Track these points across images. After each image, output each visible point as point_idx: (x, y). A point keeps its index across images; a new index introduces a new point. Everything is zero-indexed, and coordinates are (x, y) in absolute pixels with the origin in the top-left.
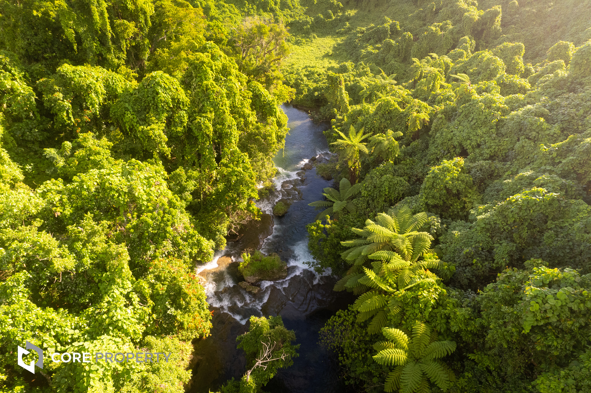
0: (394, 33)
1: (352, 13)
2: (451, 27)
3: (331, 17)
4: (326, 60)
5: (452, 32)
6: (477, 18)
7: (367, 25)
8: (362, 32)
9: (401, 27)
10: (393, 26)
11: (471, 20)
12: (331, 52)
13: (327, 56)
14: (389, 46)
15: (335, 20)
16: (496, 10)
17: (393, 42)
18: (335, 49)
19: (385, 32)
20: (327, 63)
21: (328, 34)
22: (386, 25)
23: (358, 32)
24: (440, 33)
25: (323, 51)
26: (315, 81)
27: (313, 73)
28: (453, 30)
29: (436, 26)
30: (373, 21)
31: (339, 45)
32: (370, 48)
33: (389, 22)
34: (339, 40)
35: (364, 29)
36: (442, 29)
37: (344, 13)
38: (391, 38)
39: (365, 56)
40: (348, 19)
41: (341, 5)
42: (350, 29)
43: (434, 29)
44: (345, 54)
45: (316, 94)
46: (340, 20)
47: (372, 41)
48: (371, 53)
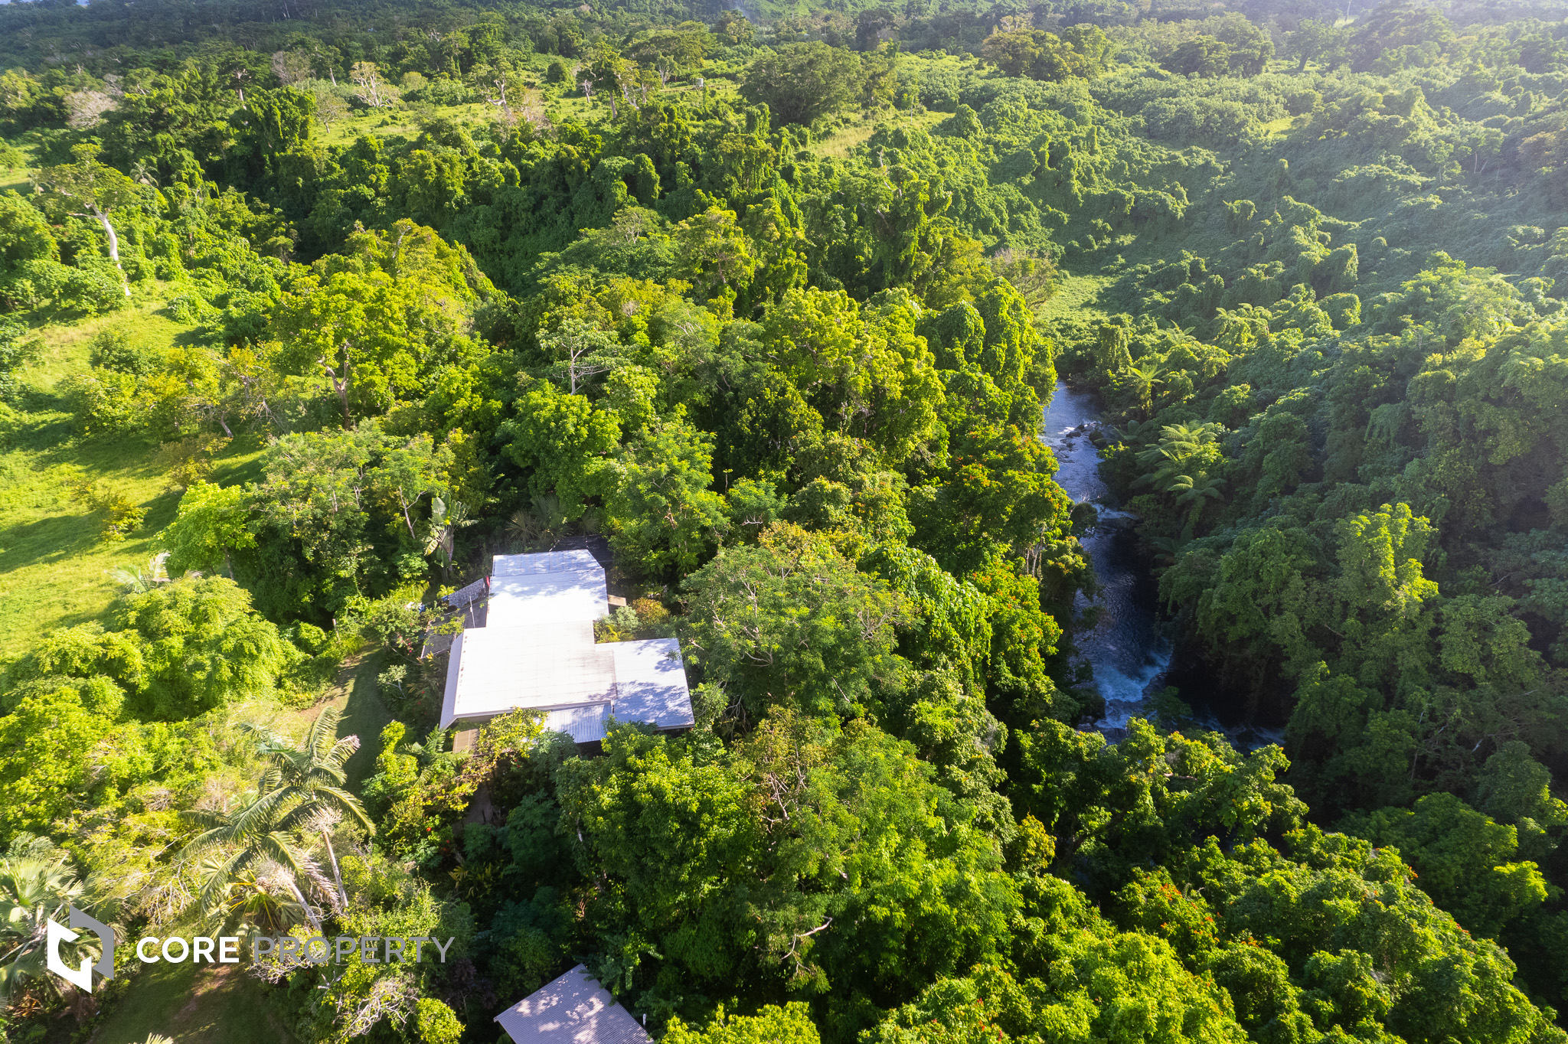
0: (1196, 274)
1: (1127, 240)
2: (1281, 270)
3: (1091, 247)
4: (1087, 311)
5: (1281, 277)
6: (1318, 259)
7: (1153, 261)
8: (1145, 272)
9: (1207, 266)
10: (1194, 265)
11: (1309, 262)
12: (1095, 300)
13: (1087, 304)
14: (1187, 293)
15: (1099, 250)
16: (1347, 251)
17: (1194, 288)
18: (1100, 296)
19: (1181, 273)
20: (1088, 315)
21: (1088, 273)
22: (1183, 263)
23: (1138, 272)
24: (1263, 278)
25: (1080, 298)
26: (1073, 339)
27: (1070, 328)
28: (1283, 274)
29: (1258, 269)
30: (1163, 256)
31: (1106, 289)
32: (1158, 296)
33: (1189, 258)
34: (1107, 282)
35: (1148, 267)
36: (1267, 272)
37: (1113, 240)
38: (1190, 282)
39: (1149, 307)
40: (1121, 249)
41: (1109, 227)
42: (1123, 267)
43: (1255, 272)
44: (1117, 303)
45: (1079, 353)
46: (1107, 251)
47: (1160, 286)
48: (1158, 303)
